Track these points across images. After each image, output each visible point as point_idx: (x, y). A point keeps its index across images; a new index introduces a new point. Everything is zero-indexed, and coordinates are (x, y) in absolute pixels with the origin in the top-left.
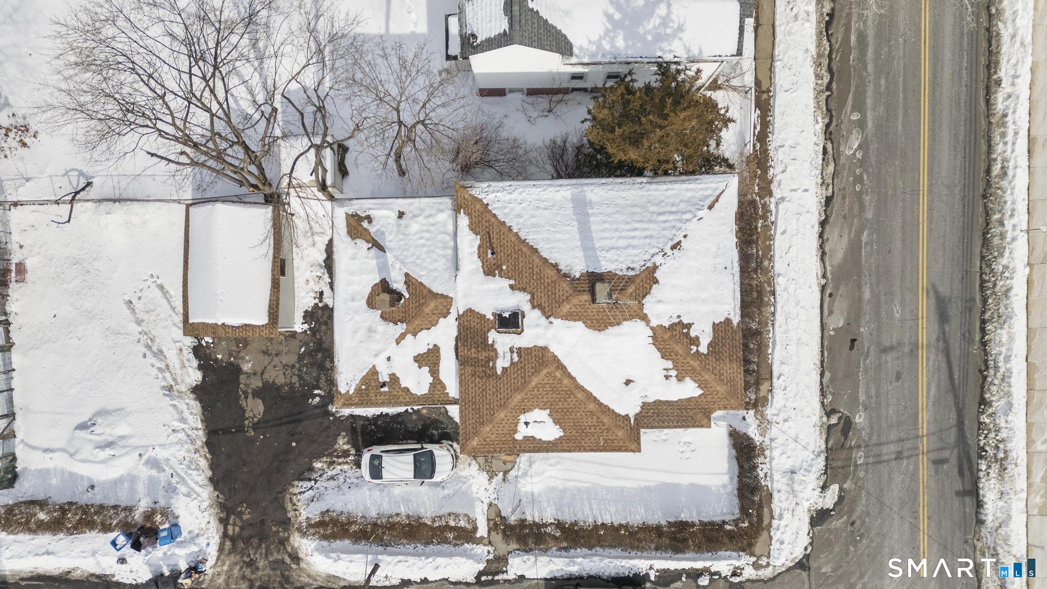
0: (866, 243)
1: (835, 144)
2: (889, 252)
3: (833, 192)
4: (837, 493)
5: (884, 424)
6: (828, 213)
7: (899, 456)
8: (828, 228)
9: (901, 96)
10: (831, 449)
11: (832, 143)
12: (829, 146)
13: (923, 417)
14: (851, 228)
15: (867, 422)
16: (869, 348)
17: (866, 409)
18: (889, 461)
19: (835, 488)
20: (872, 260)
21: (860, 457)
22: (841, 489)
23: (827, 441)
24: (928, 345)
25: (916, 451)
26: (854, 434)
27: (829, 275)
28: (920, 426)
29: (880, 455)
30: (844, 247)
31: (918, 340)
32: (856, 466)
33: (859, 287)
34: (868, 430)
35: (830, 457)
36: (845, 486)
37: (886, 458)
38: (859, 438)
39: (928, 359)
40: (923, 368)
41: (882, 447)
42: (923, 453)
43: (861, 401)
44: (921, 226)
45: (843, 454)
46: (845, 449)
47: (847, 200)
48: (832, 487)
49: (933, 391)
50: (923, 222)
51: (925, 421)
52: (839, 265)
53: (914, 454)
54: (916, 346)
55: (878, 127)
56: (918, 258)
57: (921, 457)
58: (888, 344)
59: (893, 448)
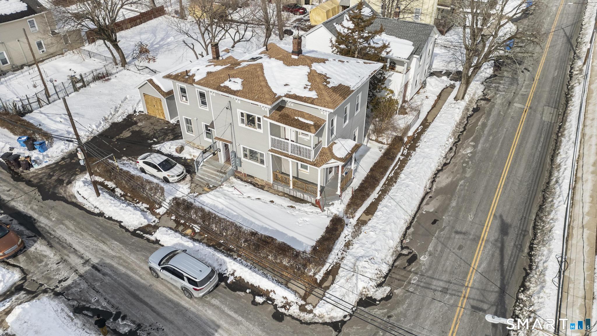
0: (461, 185)
1: (457, 149)
2: (475, 192)
3: (450, 163)
4: (387, 292)
5: (440, 268)
6: (444, 168)
7: (445, 291)
8: (441, 173)
9: (500, 144)
10: (396, 267)
11: (456, 147)
12: (454, 148)
13: (471, 276)
14: (454, 177)
15: (428, 262)
16: (445, 227)
17: (430, 255)
18: (435, 290)
19: (387, 289)
20: (463, 192)
21: (415, 279)
22: (391, 292)
23: (395, 261)
24: (487, 241)
25: (460, 294)
26: (416, 265)
27: (433, 189)
28: (468, 280)
29: (430, 284)
30: (447, 182)
31: (481, 235)
32: (409, 283)
33: (450, 199)
34: (427, 267)
35: (393, 271)
36: (395, 291)
37: (433, 287)
38: (418, 268)
39: (485, 247)
40: (479, 250)
41: (433, 280)
42: (464, 297)
43: (428, 250)
44: (498, 189)
45: (403, 273)
46: (405, 270)
47: (456, 168)
48: (385, 287)
49: (484, 265)
50: (500, 188)
51: (472, 279)
52: (441, 188)
53: (457, 294)
54: (479, 238)
55: (484, 150)
56: (492, 201)
57: (462, 298)
58: (459, 230)
59: (441, 284)
